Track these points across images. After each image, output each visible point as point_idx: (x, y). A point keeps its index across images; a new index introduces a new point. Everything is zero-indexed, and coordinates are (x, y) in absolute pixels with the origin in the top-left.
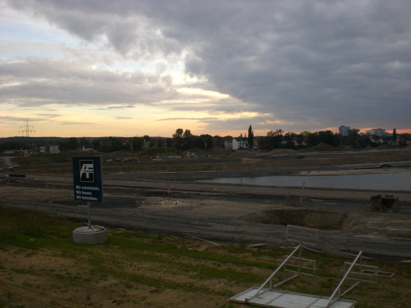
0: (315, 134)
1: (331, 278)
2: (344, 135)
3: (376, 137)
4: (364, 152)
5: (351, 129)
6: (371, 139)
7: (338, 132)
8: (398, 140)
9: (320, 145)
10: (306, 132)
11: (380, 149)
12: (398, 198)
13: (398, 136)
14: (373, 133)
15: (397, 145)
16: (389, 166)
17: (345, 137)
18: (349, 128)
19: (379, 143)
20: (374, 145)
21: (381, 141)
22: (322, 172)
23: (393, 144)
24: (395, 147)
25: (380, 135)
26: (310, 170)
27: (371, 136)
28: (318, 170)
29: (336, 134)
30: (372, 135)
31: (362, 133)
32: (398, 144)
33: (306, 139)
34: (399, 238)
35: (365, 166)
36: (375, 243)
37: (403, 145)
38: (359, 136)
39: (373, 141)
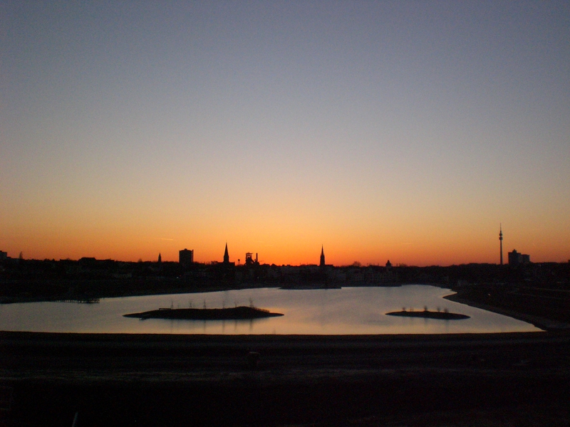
13: (24, 263)
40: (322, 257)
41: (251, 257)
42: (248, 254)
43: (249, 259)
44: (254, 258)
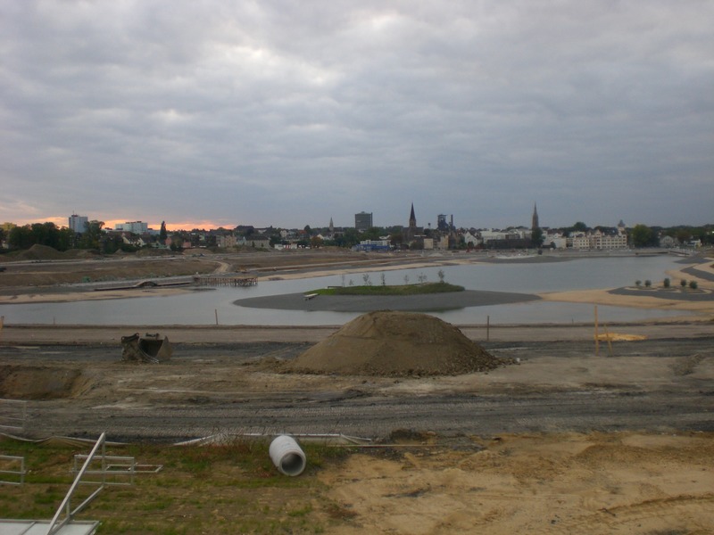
0: (25, 228)
1: (54, 485)
2: (76, 231)
3: (132, 236)
4: (112, 260)
5: (89, 220)
6: (124, 238)
7: (67, 226)
8: (169, 242)
9: (33, 248)
10: (9, 225)
11: (139, 256)
12: (166, 338)
13: (169, 235)
14: (127, 228)
15: (167, 250)
16: (155, 285)
17: (79, 234)
18: (86, 218)
19: (138, 246)
20: (130, 250)
21: (141, 242)
22: (38, 297)
23: (161, 247)
24: (163, 252)
25: (138, 231)
26: (16, 294)
27: (124, 234)
28: (32, 293)
29: (63, 229)
30: (126, 232)
31: (108, 229)
32: (168, 247)
33: (8, 237)
34: (170, 406)
35: (113, 285)
36: (128, 417)
37: (176, 249)
38: (104, 233)
39: (127, 241)
40: (535, 218)
41: (444, 220)
42: (440, 216)
43: (442, 223)
44: (448, 221)
